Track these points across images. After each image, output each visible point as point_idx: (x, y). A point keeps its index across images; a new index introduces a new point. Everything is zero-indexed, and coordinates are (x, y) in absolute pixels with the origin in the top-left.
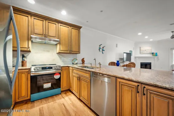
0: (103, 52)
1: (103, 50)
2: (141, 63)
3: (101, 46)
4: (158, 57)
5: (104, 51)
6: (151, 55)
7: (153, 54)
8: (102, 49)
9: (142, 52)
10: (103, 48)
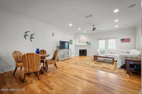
0: (32, 39)
1: (31, 38)
2: (80, 50)
3: (28, 33)
4: (91, 45)
5: (34, 38)
6: (86, 44)
7: (87, 43)
8: (30, 36)
9: (81, 42)
10: (32, 35)
